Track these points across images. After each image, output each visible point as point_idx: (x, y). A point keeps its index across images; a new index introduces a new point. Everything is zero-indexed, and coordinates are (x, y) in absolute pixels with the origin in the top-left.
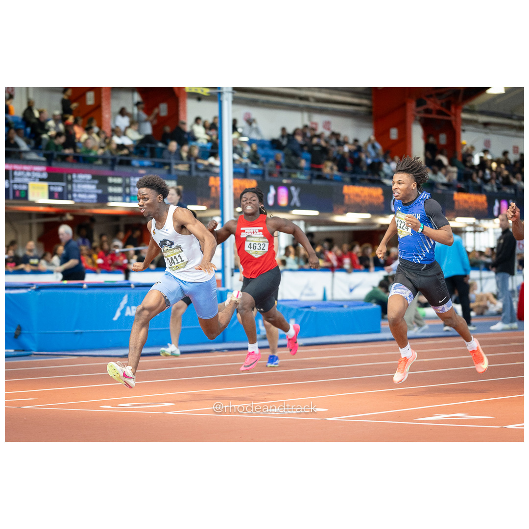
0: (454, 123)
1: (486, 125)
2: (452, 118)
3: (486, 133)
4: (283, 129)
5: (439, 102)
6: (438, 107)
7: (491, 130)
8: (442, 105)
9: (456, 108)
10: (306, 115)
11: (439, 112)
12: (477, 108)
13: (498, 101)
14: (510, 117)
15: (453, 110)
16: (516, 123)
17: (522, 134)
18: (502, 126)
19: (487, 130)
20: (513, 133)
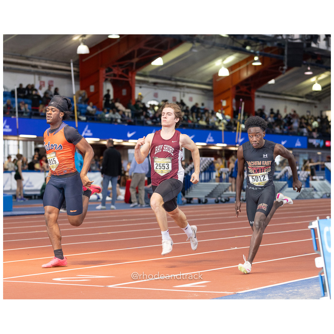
0: (130, 83)
1: (155, 84)
2: (130, 79)
3: (155, 89)
4: (21, 85)
5: (121, 70)
6: (120, 73)
7: (158, 87)
8: (123, 71)
9: (132, 73)
10: (37, 77)
11: (121, 76)
12: (148, 74)
13: (161, 70)
14: (170, 79)
15: (130, 75)
16: (173, 83)
17: (179, 90)
18: (165, 84)
19: (156, 87)
20: (173, 89)
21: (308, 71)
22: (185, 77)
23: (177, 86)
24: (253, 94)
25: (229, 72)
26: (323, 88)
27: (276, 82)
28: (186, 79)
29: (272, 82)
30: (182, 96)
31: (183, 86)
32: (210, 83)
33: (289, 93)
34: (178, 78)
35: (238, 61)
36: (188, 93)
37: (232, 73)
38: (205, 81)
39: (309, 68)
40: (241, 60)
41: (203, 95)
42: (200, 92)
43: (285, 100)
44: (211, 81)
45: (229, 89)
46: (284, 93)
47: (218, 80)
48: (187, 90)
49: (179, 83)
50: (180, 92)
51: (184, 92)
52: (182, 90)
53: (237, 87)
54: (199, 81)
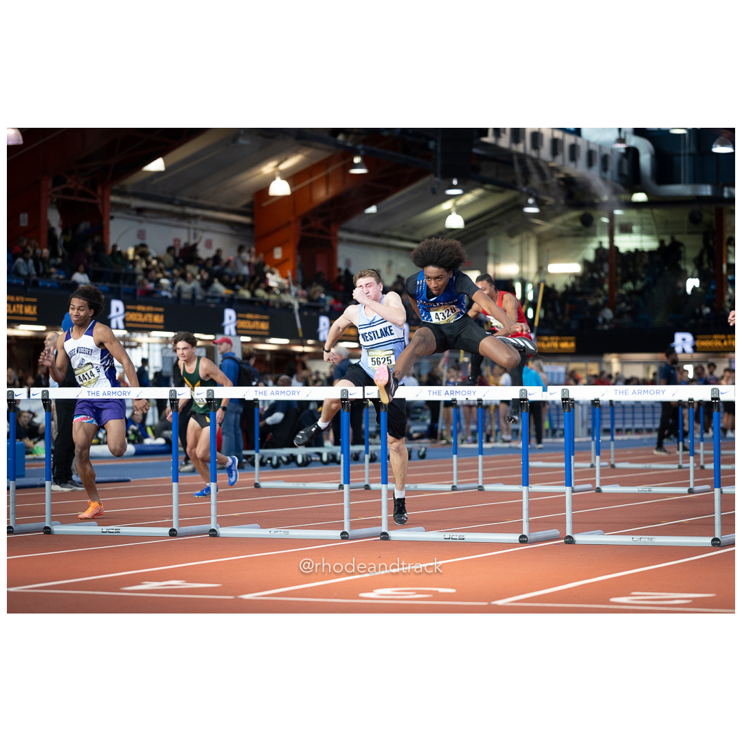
0: (100, 207)
1: (140, 211)
2: (99, 201)
3: (140, 222)
5: (82, 180)
6: (81, 187)
7: (146, 217)
8: (86, 184)
9: (104, 188)
11: (83, 194)
12: (129, 190)
14: (170, 202)
15: (100, 191)
16: (178, 209)
17: (185, 224)
18: (159, 212)
19: (142, 218)
20: (174, 221)
21: (453, 187)
22: (197, 198)
23: (184, 217)
24: (335, 234)
25: (291, 187)
26: (466, 222)
27: (378, 209)
28: (200, 201)
29: (372, 209)
30: (192, 236)
31: (195, 217)
32: (248, 210)
33: (396, 234)
34: (186, 199)
35: (307, 165)
36: (203, 230)
37: (294, 189)
38: (238, 206)
39: (455, 182)
40: (315, 162)
41: (231, 235)
42: (226, 229)
43: (389, 247)
44: (250, 205)
45: (289, 223)
46: (387, 233)
47: (265, 204)
48: (201, 224)
49: (189, 210)
50: (189, 228)
51: (195, 229)
52: (193, 224)
53: (305, 220)
54: (225, 206)
